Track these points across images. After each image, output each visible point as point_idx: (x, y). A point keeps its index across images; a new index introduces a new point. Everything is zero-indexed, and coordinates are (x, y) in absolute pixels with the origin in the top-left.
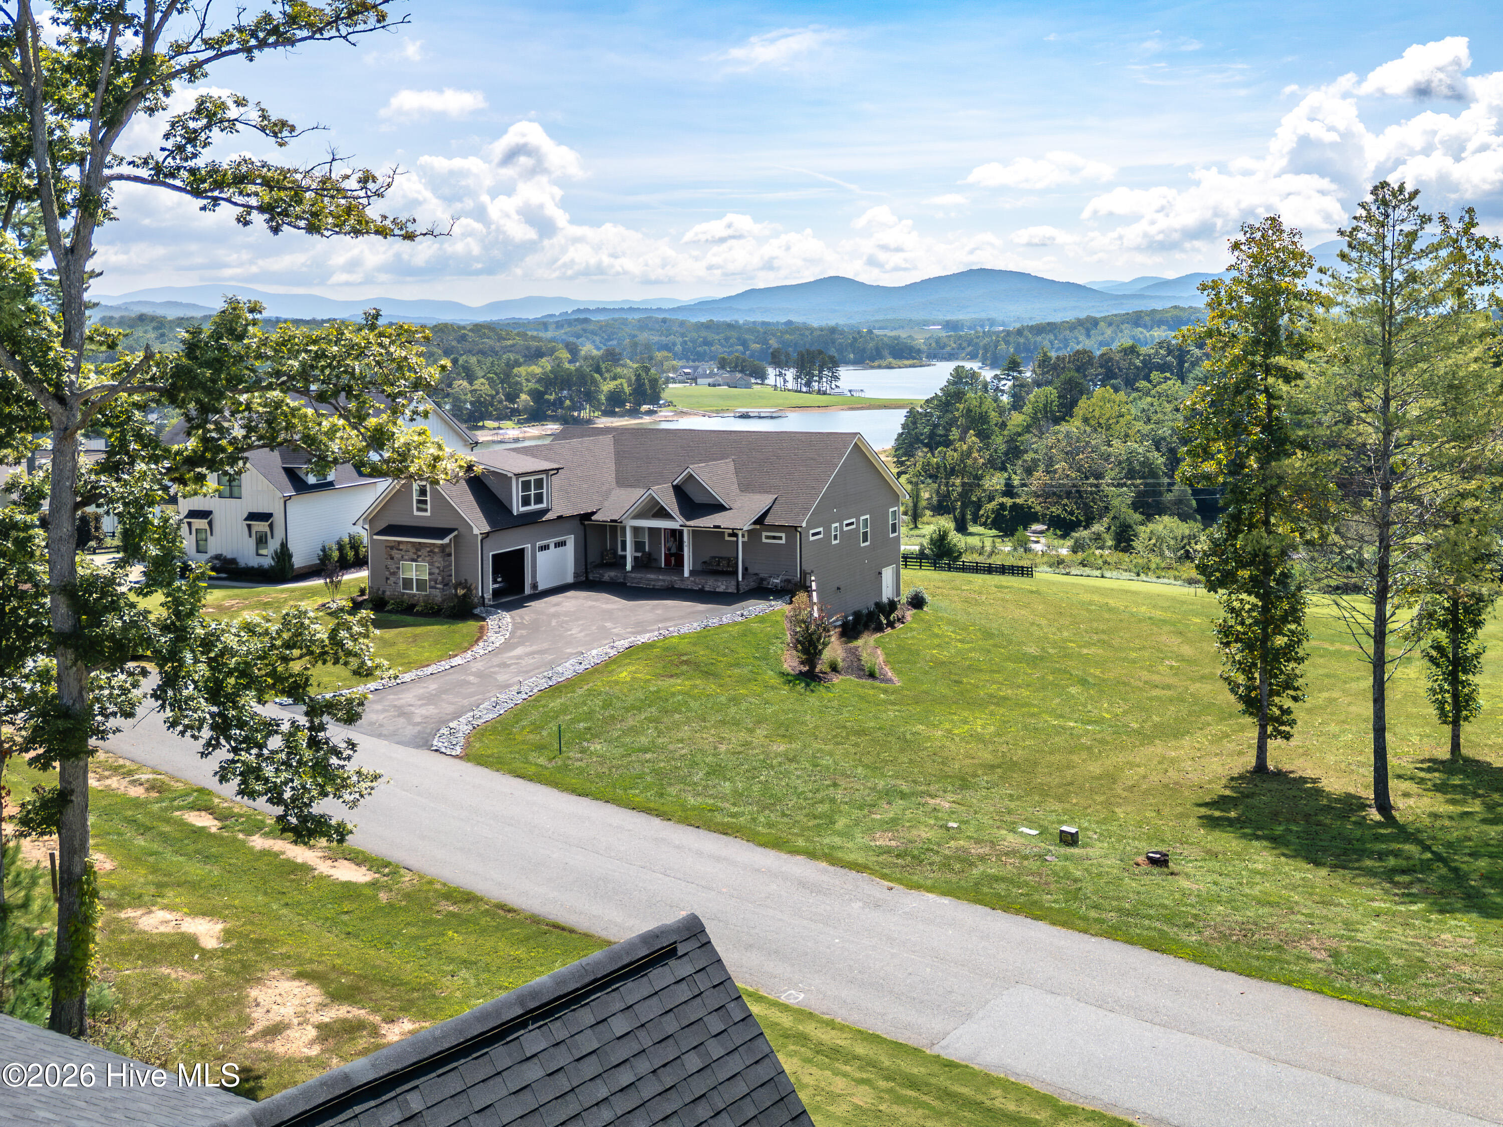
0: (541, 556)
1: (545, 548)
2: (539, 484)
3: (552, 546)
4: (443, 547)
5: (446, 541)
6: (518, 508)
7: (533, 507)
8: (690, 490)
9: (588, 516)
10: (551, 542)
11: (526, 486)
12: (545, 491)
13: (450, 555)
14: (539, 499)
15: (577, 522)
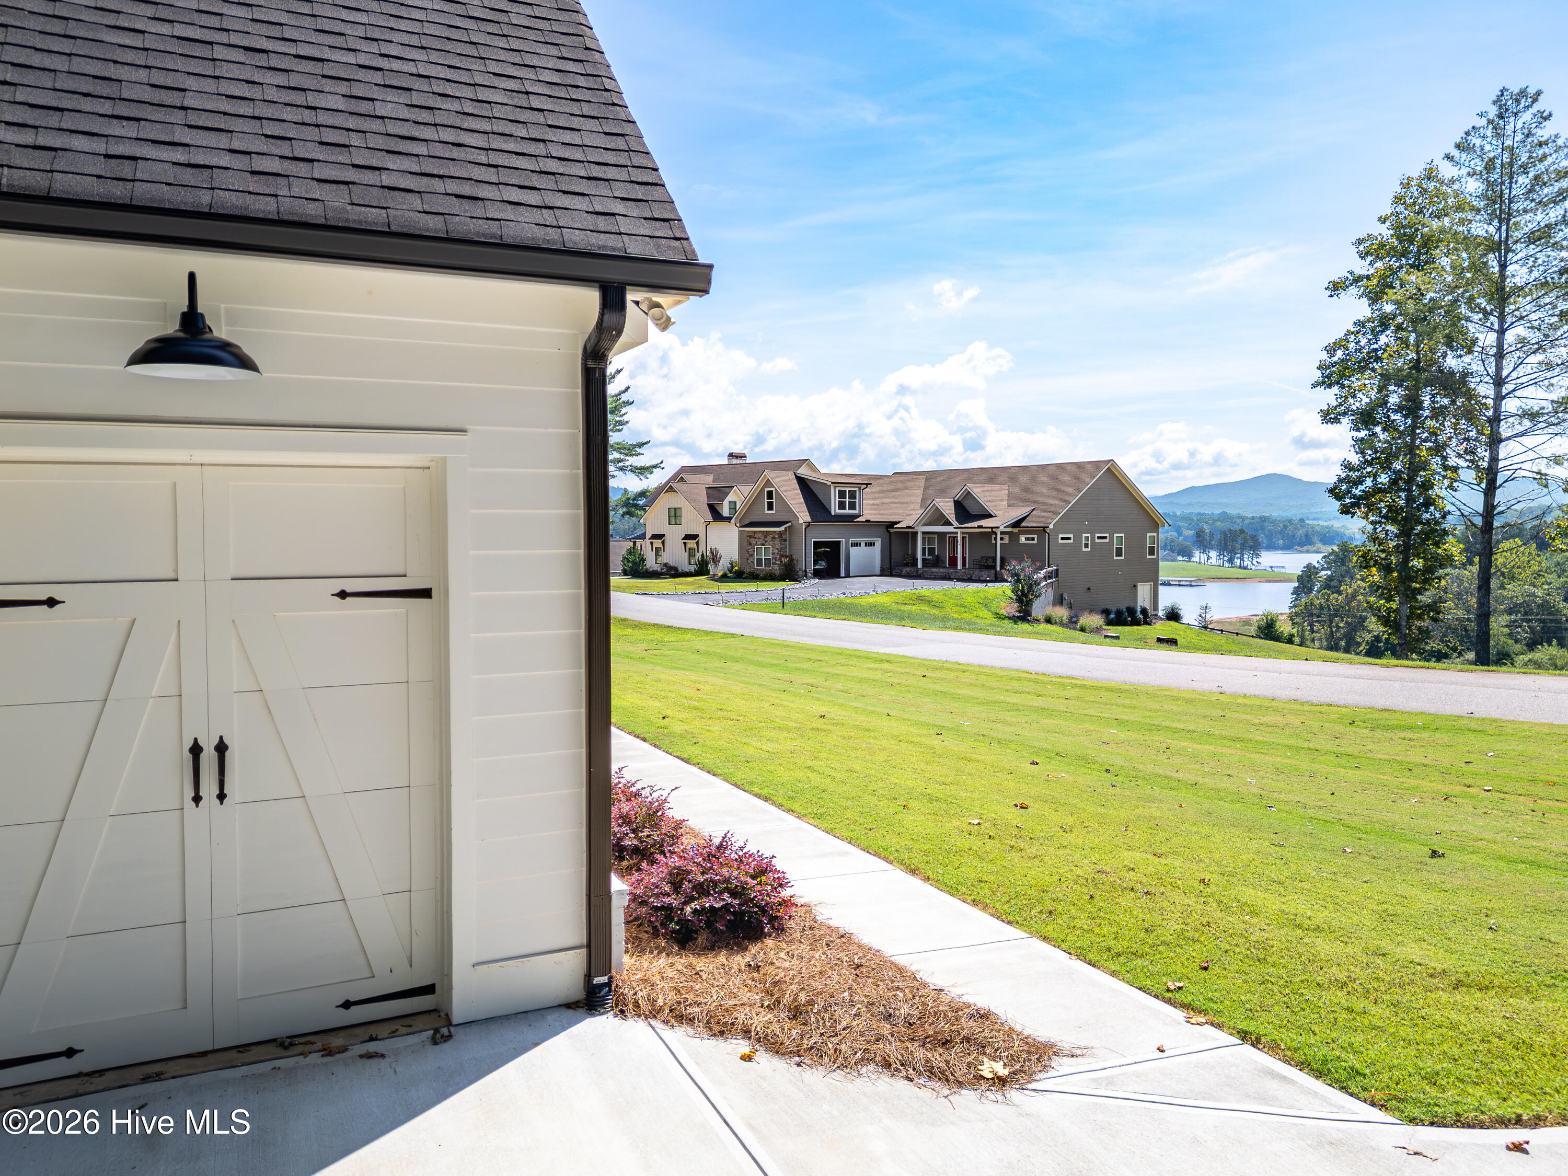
0: (853, 551)
1: (858, 545)
2: (853, 495)
3: (863, 544)
4: (780, 534)
5: (782, 528)
6: (835, 510)
7: (847, 511)
8: (967, 504)
9: (892, 524)
10: (863, 540)
11: (842, 494)
12: (857, 500)
13: (785, 540)
14: (852, 506)
15: (884, 529)
